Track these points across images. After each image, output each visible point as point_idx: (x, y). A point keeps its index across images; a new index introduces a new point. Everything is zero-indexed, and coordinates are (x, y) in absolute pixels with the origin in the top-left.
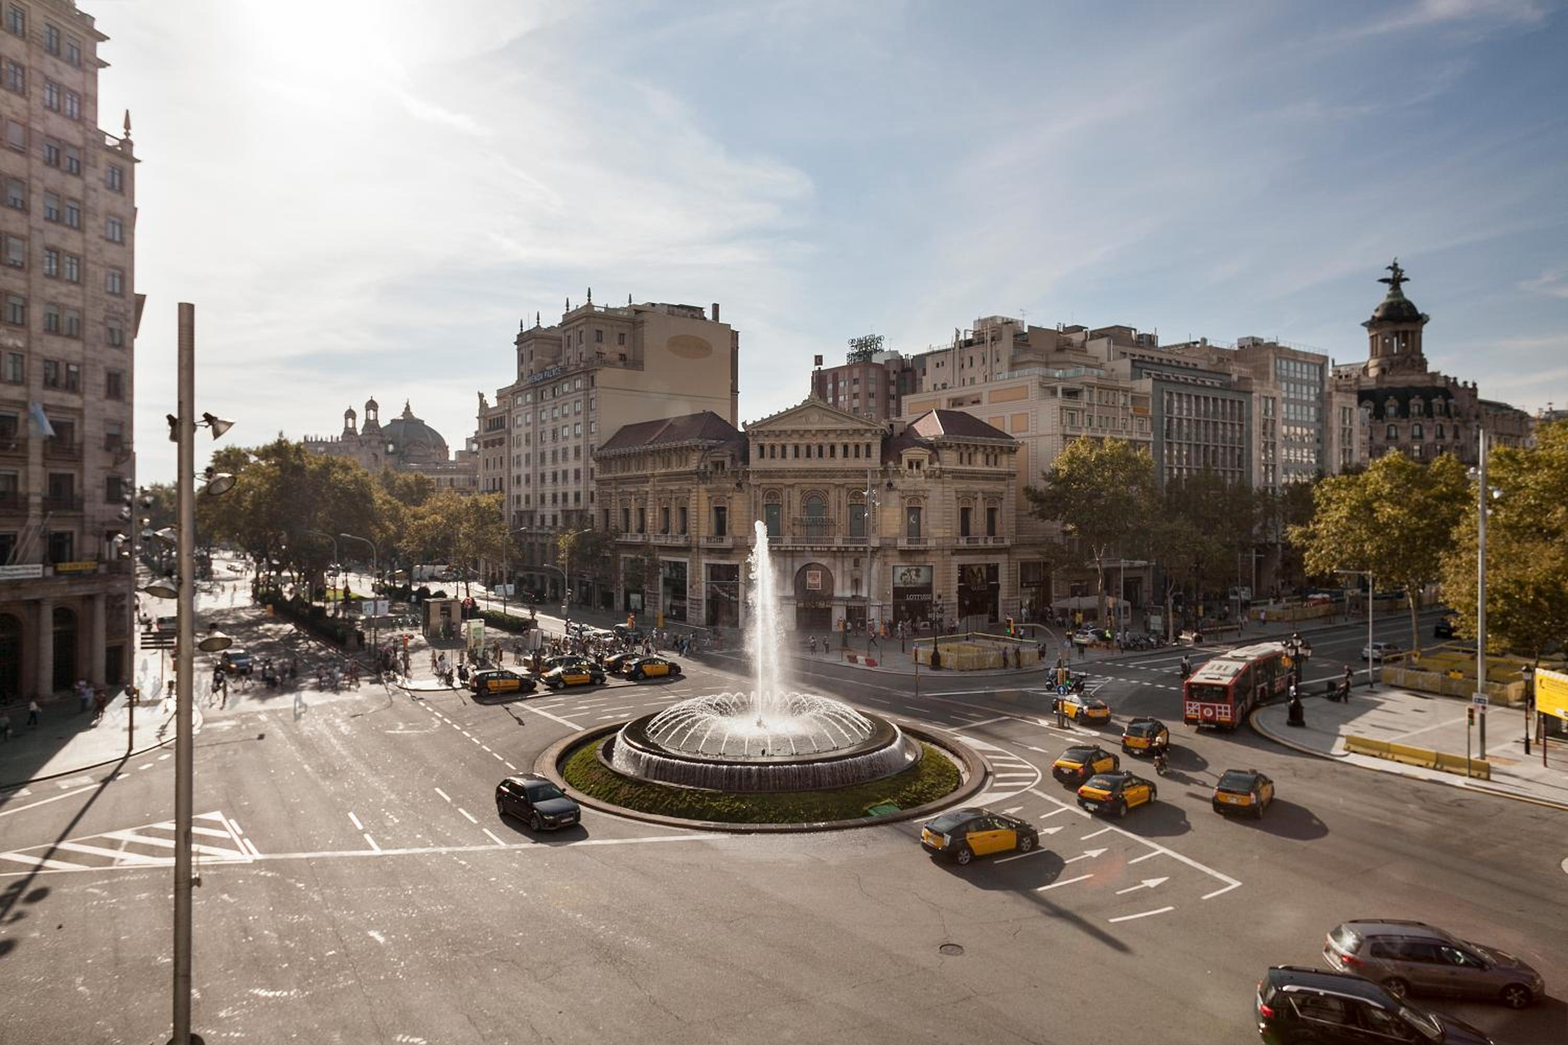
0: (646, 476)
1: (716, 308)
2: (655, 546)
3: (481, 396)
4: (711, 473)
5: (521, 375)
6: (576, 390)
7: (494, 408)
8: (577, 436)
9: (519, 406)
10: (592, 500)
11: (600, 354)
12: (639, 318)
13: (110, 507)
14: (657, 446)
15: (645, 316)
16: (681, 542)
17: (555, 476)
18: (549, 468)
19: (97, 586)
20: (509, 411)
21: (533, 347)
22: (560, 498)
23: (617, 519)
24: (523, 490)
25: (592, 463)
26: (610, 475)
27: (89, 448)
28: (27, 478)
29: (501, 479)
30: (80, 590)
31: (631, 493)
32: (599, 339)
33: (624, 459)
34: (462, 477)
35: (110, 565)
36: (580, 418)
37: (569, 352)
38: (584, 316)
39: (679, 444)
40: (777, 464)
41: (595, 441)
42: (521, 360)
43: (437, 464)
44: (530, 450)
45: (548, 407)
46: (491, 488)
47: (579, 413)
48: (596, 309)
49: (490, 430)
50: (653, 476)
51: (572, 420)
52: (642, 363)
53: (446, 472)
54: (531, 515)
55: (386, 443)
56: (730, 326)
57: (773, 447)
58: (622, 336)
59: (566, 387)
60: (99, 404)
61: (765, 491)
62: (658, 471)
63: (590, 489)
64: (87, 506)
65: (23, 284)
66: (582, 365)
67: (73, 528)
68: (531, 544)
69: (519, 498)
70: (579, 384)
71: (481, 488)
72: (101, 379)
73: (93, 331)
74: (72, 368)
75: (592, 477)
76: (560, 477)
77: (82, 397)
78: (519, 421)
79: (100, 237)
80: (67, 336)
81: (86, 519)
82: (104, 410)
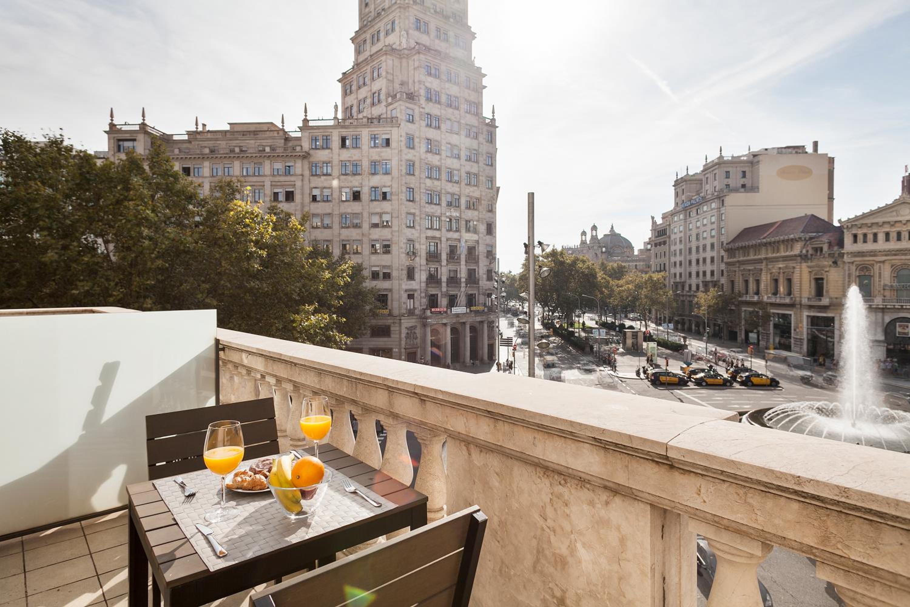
0: (760, 259)
1: (816, 144)
2: (767, 303)
3: (653, 218)
4: (812, 255)
5: (677, 204)
6: (712, 210)
7: (661, 224)
8: (712, 237)
9: (675, 222)
10: (722, 275)
11: (728, 186)
12: (756, 159)
13: (488, 282)
14: (769, 240)
15: (760, 158)
16: (787, 301)
17: (698, 261)
18: (694, 257)
19: (484, 317)
20: (670, 225)
21: (683, 187)
22: (701, 274)
23: (739, 286)
24: (678, 270)
25: (723, 253)
26: (735, 260)
27: (481, 257)
28: (460, 271)
29: (665, 264)
30: (479, 319)
31: (749, 270)
32: (728, 177)
33: (745, 249)
34: (642, 263)
35: (488, 307)
36: (715, 226)
37: (708, 187)
38: (717, 164)
39: (786, 237)
40: (870, 246)
41: (724, 239)
42: (677, 195)
43: (628, 257)
44: (682, 247)
45: (694, 221)
46: (658, 269)
47: (714, 223)
48: (725, 159)
49: (658, 236)
50: (766, 259)
51: (709, 227)
52: (758, 189)
53: (633, 261)
54: (683, 285)
55: (601, 247)
56: (827, 154)
57: (865, 235)
58: (744, 173)
59: (705, 208)
60: (484, 238)
61: (857, 266)
62: (770, 255)
63: (721, 268)
64: (480, 282)
65: (458, 190)
66: (716, 194)
67: (475, 292)
68: (683, 301)
69: (675, 274)
70: (714, 205)
71: (653, 269)
72: (485, 226)
73: (482, 206)
74: (475, 223)
75: (722, 261)
76: (701, 261)
77: (478, 235)
78: (676, 230)
79: (484, 164)
80: (473, 209)
81: (480, 288)
82: (486, 240)
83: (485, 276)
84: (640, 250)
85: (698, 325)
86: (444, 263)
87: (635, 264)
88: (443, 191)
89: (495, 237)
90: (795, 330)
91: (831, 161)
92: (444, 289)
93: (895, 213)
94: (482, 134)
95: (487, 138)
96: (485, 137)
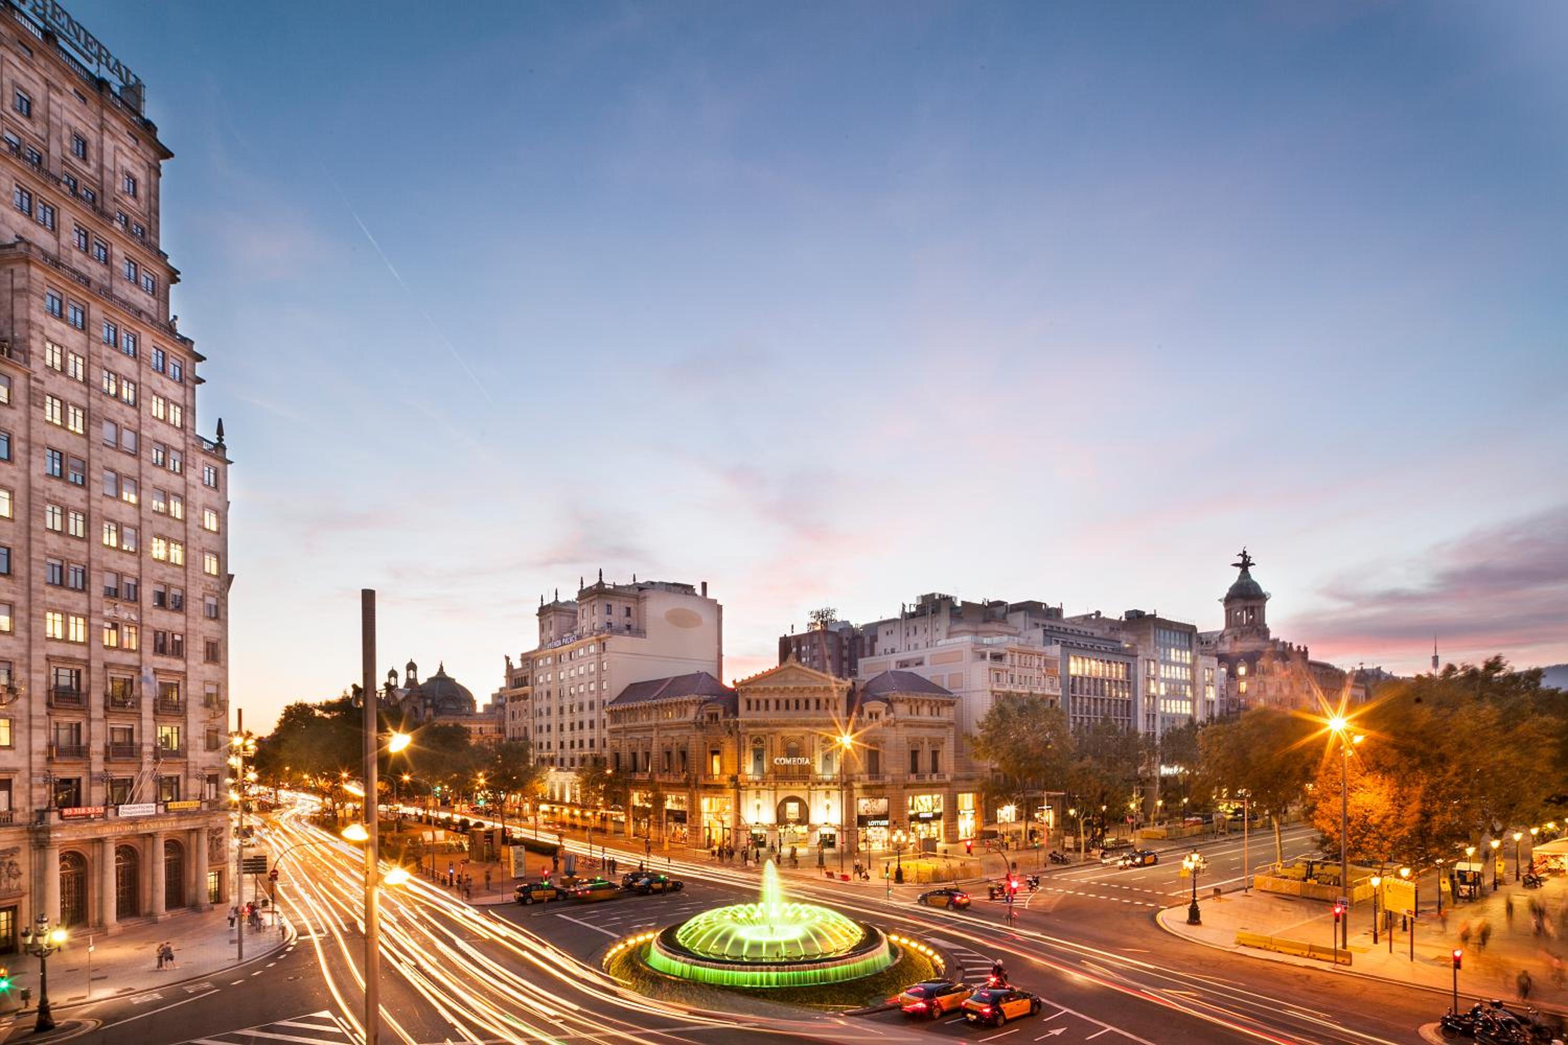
0: (651, 726)
1: (704, 585)
2: (659, 783)
3: (507, 658)
4: (707, 723)
5: (542, 642)
6: (590, 655)
7: (520, 669)
8: (591, 692)
9: (541, 667)
10: (605, 746)
11: (609, 624)
12: (642, 594)
13: (210, 754)
14: (660, 701)
15: (647, 593)
16: (681, 780)
17: (572, 725)
18: (567, 719)
19: (200, 821)
20: (532, 671)
21: (552, 618)
22: (577, 744)
23: (626, 760)
24: (545, 738)
25: (604, 716)
26: (620, 726)
27: (190, 704)
28: (141, 731)
29: (526, 728)
30: (187, 825)
31: (638, 740)
32: (609, 612)
33: (632, 712)
34: (489, 726)
35: (210, 803)
36: (594, 677)
37: (584, 622)
38: (596, 591)
39: (680, 700)
40: (761, 716)
41: (606, 696)
42: (542, 629)
43: (467, 715)
44: (551, 704)
45: (567, 668)
46: (517, 735)
47: (593, 673)
48: (606, 587)
49: (515, 687)
50: (657, 725)
51: (587, 679)
52: (645, 632)
53: (475, 722)
54: (553, 758)
55: (424, 698)
56: (716, 601)
57: (758, 702)
58: (628, 609)
59: (581, 652)
60: (199, 668)
61: (752, 738)
62: (661, 721)
63: (603, 737)
64: (190, 754)
65: (136, 567)
66: (595, 633)
67: (179, 772)
69: (541, 744)
70: (592, 649)
71: (508, 735)
72: (201, 646)
73: (194, 606)
74: (177, 638)
75: (604, 726)
76: (577, 726)
77: (186, 661)
78: (541, 679)
79: (199, 526)
80: (173, 610)
81: (190, 765)
82: (203, 673)
83: (201, 743)
84: (486, 707)
86: (97, 711)
87: (478, 726)
88: (94, 565)
89: (226, 668)
90: (690, 816)
91: (720, 608)
92: (98, 767)
93: (783, 679)
94: (195, 468)
95: (206, 479)
96: (201, 476)
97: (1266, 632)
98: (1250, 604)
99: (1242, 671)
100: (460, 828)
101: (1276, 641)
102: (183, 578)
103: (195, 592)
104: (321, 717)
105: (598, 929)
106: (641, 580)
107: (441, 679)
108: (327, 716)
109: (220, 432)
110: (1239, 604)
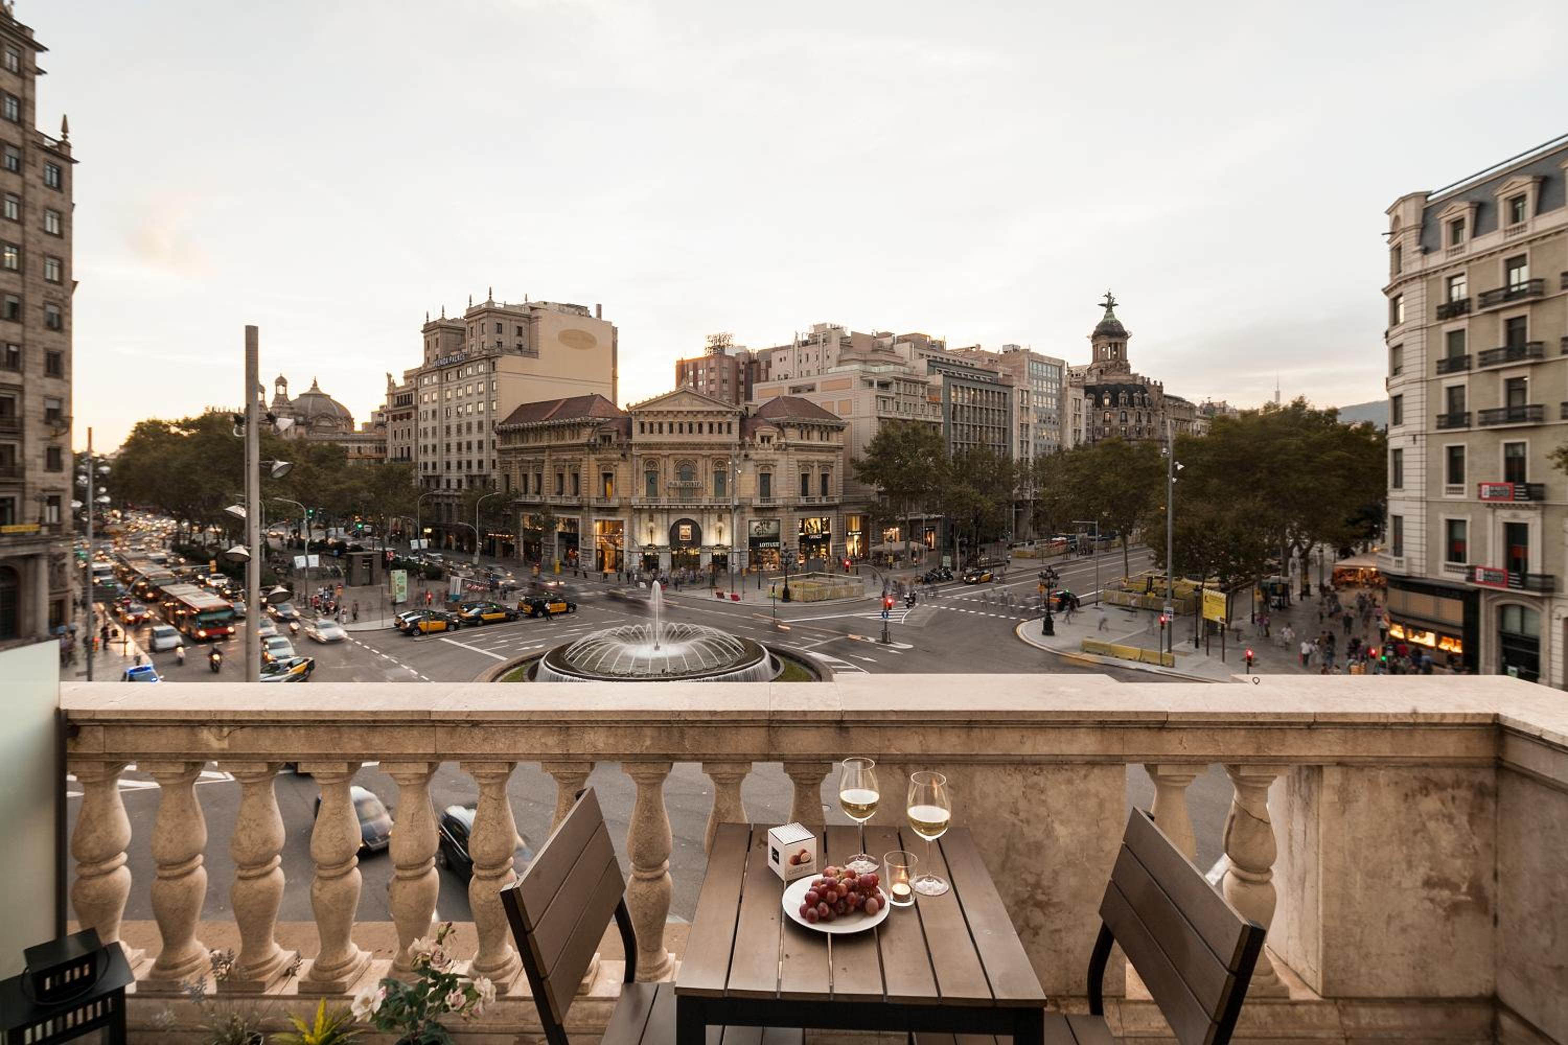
0: (542, 447)
1: (599, 307)
2: (551, 506)
3: (389, 376)
4: (600, 445)
5: (427, 359)
6: (479, 374)
7: (403, 387)
8: (480, 413)
9: (426, 385)
10: (494, 467)
11: (500, 343)
12: (534, 314)
13: (50, 475)
14: (552, 422)
15: (539, 313)
16: (574, 502)
17: (459, 446)
18: (454, 440)
19: (39, 546)
20: (416, 390)
21: (438, 336)
22: (464, 465)
23: (516, 482)
24: (430, 458)
25: (494, 436)
26: (511, 446)
27: (28, 421)
29: (409, 448)
30: (22, 550)
31: (529, 462)
32: (499, 331)
33: (523, 433)
34: (368, 445)
35: (51, 526)
36: (483, 397)
37: (472, 341)
38: (485, 311)
39: (572, 421)
40: (655, 438)
41: (496, 417)
42: (428, 346)
43: (345, 433)
44: (436, 423)
45: (454, 387)
46: (399, 455)
47: (482, 393)
48: (497, 306)
49: (398, 405)
50: (549, 447)
51: (475, 399)
52: (537, 352)
53: (353, 441)
54: (438, 479)
55: (296, 415)
56: (611, 323)
57: (651, 425)
58: (520, 329)
59: (470, 371)
60: (39, 382)
61: (645, 460)
62: (553, 443)
63: (492, 457)
64: (27, 473)
66: (484, 353)
67: (13, 494)
68: (438, 504)
69: (426, 465)
70: (481, 368)
71: (390, 456)
72: (41, 358)
73: (32, 315)
74: (13, 349)
75: (494, 447)
76: (464, 447)
77: (22, 373)
78: (426, 398)
79: (40, 229)
80: (7, 319)
81: (28, 486)
82: (43, 387)
83: (41, 462)
84: (366, 426)
85: (460, 539)
87: (356, 445)
89: (69, 382)
90: (584, 538)
91: (615, 331)
93: (677, 402)
94: (34, 165)
95: (48, 178)
96: (41, 174)
97: (1128, 367)
98: (1113, 340)
99: (1107, 401)
100: (336, 552)
101: (1135, 376)
102: (20, 284)
103: (34, 299)
104: (177, 434)
105: (484, 652)
106: (533, 300)
107: (315, 394)
108: (185, 434)
109: (65, 129)
110: (1103, 341)
